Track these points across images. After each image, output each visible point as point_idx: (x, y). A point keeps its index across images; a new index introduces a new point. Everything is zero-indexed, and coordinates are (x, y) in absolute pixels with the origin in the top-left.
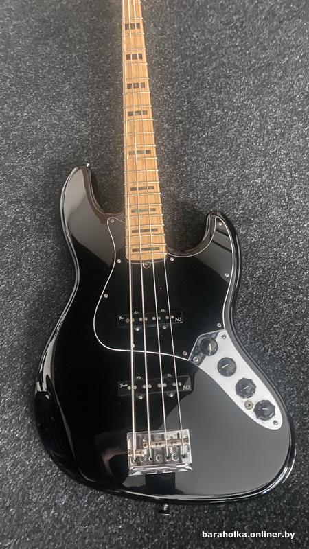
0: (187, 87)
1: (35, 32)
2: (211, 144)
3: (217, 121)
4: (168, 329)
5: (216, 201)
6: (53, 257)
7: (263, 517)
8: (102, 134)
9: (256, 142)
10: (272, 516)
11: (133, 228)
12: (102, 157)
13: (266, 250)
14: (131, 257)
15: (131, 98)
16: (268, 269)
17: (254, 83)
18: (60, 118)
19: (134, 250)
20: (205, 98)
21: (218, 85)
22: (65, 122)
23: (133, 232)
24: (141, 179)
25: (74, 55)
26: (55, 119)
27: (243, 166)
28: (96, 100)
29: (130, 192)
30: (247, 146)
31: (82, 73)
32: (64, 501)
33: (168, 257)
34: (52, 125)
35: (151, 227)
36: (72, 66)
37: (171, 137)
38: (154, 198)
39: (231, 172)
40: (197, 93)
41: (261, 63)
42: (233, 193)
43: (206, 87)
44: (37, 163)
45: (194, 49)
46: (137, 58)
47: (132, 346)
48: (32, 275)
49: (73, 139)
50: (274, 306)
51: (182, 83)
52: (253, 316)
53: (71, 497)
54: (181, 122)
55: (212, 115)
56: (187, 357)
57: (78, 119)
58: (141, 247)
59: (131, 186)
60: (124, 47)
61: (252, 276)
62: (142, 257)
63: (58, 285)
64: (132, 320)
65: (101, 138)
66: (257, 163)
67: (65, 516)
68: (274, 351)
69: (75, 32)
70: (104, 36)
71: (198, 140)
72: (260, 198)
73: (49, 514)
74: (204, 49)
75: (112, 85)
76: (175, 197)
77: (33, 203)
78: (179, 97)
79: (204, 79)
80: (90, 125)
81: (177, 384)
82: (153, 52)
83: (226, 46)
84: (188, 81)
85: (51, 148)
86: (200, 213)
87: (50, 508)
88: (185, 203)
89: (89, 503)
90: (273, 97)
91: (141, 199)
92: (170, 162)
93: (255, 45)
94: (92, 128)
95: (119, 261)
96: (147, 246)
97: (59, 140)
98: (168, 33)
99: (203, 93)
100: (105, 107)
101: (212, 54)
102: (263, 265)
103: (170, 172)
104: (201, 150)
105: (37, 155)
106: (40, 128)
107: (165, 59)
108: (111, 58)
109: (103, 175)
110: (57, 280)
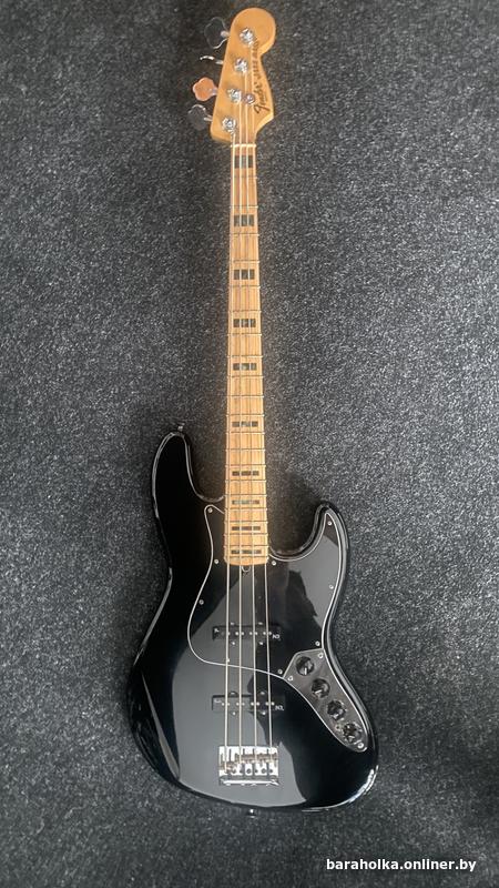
0: (309, 303)
1: (112, 190)
2: (332, 396)
3: (342, 362)
4: (265, 644)
5: (330, 477)
6: (143, 536)
7: (341, 819)
8: (200, 370)
9: (385, 396)
10: (350, 818)
11: (234, 524)
12: (199, 404)
13: (378, 545)
14: (230, 560)
15: (238, 344)
16: (379, 567)
17: (395, 303)
18: (148, 343)
19: (233, 552)
20: (330, 323)
21: (348, 305)
22: (154, 348)
23: (234, 528)
24: (244, 461)
25: (164, 237)
26: (143, 344)
27: (365, 431)
28: (194, 316)
29: (232, 477)
30: (374, 401)
31: (174, 270)
32: (157, 794)
33: (271, 559)
34: (139, 353)
35: (254, 525)
36: (162, 255)
37: (283, 380)
38: (259, 487)
39: (352, 437)
40: (321, 315)
41: (409, 271)
42: (351, 467)
43: (333, 306)
44: (121, 409)
45: (324, 238)
46: (247, 278)
47: (228, 660)
48: (120, 556)
49: (165, 376)
50: (379, 612)
51: (304, 296)
52: (357, 621)
53: (164, 791)
54: (297, 359)
55: (336, 351)
56: (281, 675)
57: (170, 345)
58: (241, 549)
59: (233, 469)
60: (232, 257)
61: (360, 574)
62: (242, 562)
63: (147, 571)
64: (228, 634)
65: (199, 376)
66: (383, 427)
67: (157, 807)
68: (372, 661)
69: (165, 195)
70: (205, 205)
71: (317, 389)
72: (380, 476)
73: (143, 804)
74: (338, 241)
75: (214, 292)
76: (283, 468)
77: (119, 464)
78: (297, 320)
79: (332, 293)
80: (186, 356)
81: (269, 704)
82: (269, 238)
83: (367, 236)
84: (311, 293)
85: (138, 387)
86: (311, 490)
87: (144, 800)
88: (293, 476)
89: (180, 797)
90: (417, 329)
91: (244, 487)
92: (280, 418)
93: (405, 237)
94: (188, 361)
95: (217, 562)
96: (247, 548)
97: (148, 376)
98: (291, 206)
99: (329, 314)
100: (204, 329)
101: (347, 251)
102: (374, 562)
103: (280, 432)
104: (318, 404)
105: (121, 396)
106: (123, 356)
107: (285, 253)
108: (213, 245)
109: (201, 430)
110: (147, 564)
